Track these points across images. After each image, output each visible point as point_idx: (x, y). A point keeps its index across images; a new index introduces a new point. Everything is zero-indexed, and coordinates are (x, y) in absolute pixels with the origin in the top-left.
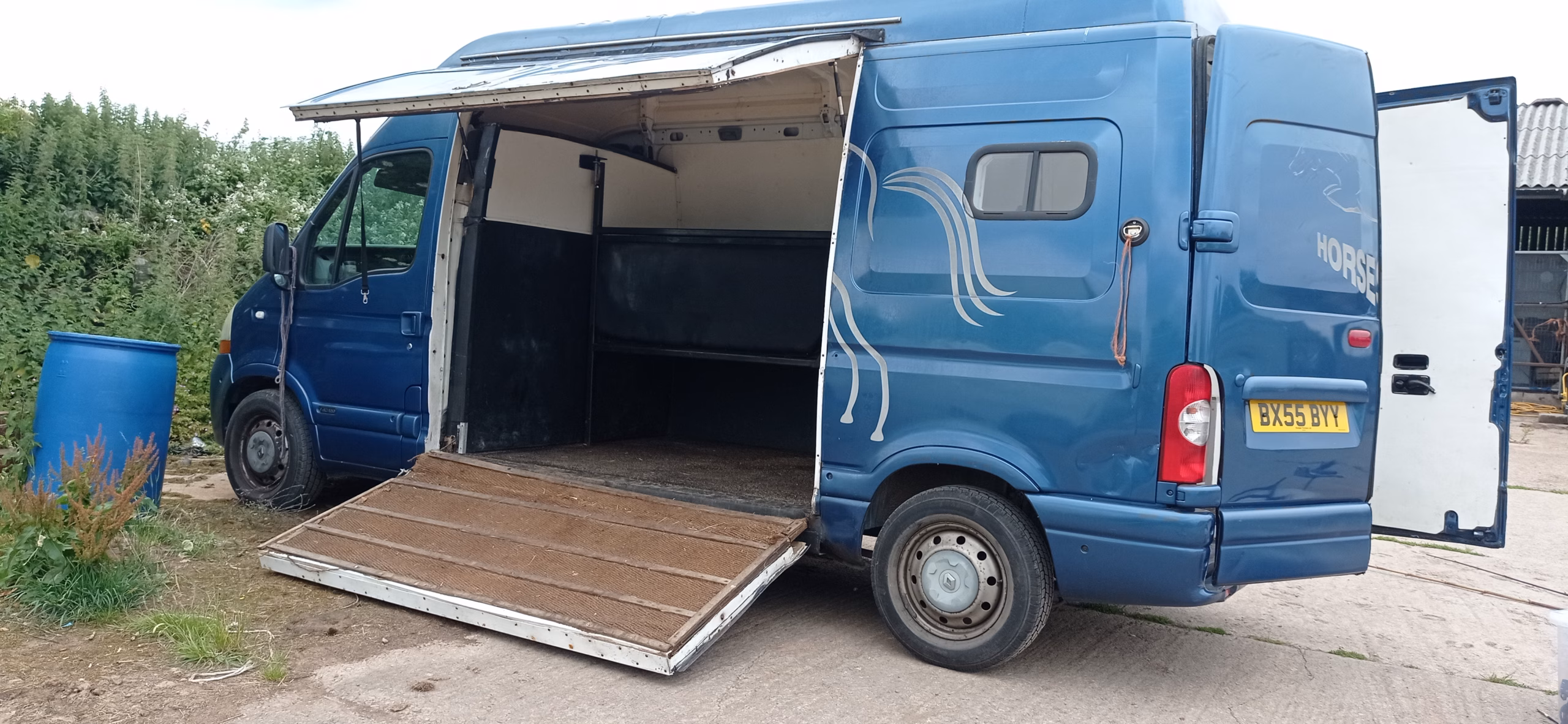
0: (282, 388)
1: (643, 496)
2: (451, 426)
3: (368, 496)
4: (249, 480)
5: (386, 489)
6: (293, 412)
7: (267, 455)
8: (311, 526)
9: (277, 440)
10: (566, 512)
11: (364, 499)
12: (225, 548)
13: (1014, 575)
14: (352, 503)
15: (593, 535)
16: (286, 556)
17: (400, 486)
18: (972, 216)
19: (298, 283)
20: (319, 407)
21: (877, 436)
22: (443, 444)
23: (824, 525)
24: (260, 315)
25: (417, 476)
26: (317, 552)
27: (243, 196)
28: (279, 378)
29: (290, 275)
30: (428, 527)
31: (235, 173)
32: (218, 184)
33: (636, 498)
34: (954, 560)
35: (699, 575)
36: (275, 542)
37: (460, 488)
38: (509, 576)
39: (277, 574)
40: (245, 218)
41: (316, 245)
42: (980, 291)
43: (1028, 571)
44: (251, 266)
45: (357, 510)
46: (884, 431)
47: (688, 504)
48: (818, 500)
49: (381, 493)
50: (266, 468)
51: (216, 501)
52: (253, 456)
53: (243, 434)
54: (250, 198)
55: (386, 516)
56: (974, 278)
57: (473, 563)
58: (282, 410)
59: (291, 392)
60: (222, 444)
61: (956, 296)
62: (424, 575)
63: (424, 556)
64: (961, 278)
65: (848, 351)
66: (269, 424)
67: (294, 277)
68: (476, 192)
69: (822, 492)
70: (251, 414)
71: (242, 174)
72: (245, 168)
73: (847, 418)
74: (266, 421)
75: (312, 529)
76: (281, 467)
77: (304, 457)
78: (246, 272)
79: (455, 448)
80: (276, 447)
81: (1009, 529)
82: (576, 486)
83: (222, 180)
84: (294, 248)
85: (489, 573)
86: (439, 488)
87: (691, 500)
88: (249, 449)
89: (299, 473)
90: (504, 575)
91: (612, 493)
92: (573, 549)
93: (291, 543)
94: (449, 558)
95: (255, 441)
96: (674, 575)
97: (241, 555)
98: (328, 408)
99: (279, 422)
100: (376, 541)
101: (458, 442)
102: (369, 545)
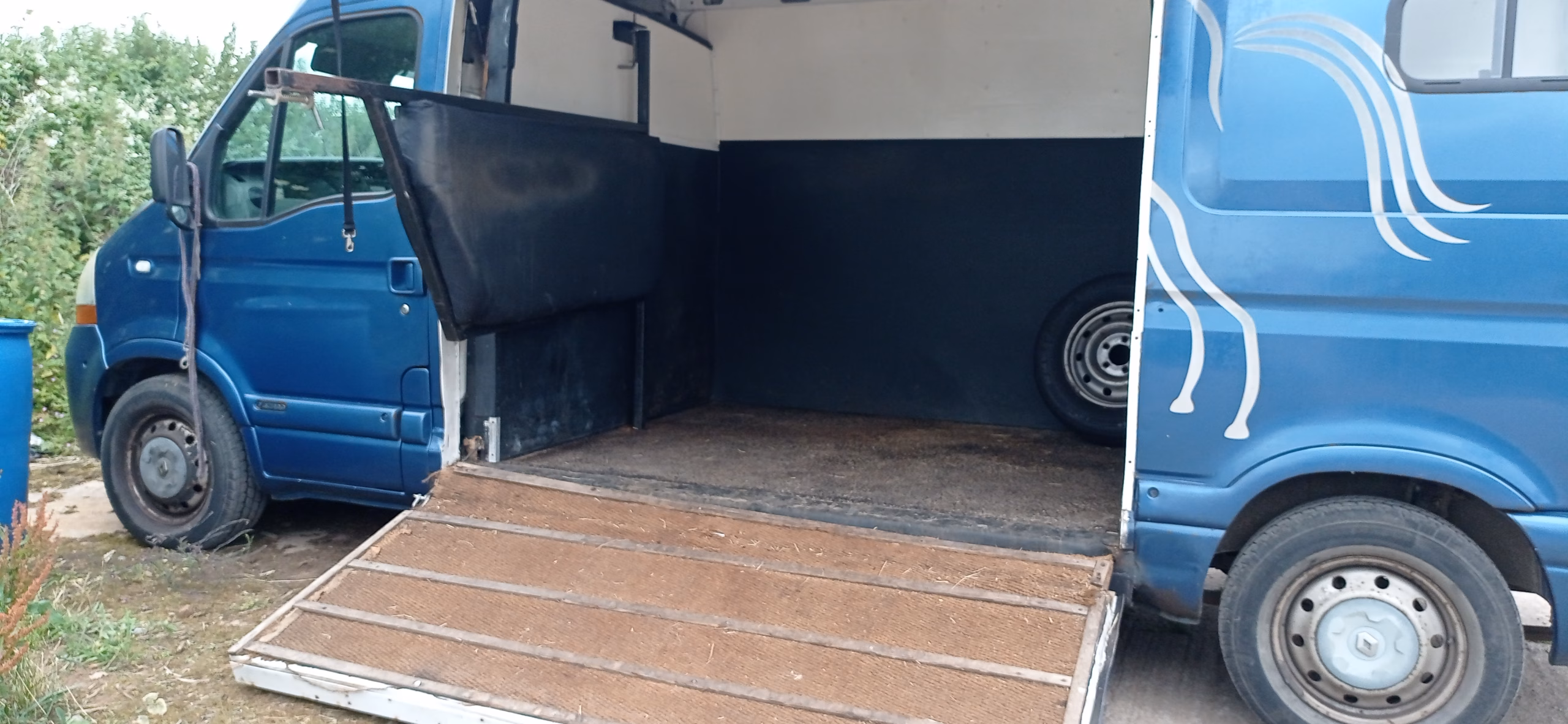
0: (193, 375)
1: (829, 526)
2: (474, 422)
3: (380, 545)
4: (145, 509)
5: (404, 531)
6: (212, 409)
7: (174, 471)
8: (307, 605)
9: (189, 449)
10: (720, 560)
11: (376, 550)
12: (149, 638)
13: (1486, 635)
14: (358, 557)
15: (785, 600)
16: (283, 665)
17: (424, 524)
18: (1404, 87)
19: (204, 219)
20: (257, 402)
21: (1238, 430)
22: (464, 450)
23: (1139, 564)
24: (143, 266)
25: (445, 504)
26: (337, 657)
27: (48, 96)
28: (187, 360)
29: (191, 207)
30: (505, 597)
31: (27, 68)
32: (7, 81)
33: (817, 529)
34: (1377, 614)
35: (1013, 671)
36: (256, 639)
37: (523, 524)
38: (689, 687)
39: (265, 692)
40: (55, 127)
41: (225, 161)
42: (1422, 204)
43: (1509, 627)
44: (74, 191)
45: (372, 571)
46: (1250, 422)
47: (907, 538)
48: (1133, 527)
49: (397, 540)
50: (174, 491)
51: (92, 538)
52: (150, 475)
53: (130, 442)
54: (57, 100)
55: (425, 579)
56: (1413, 187)
57: (616, 666)
58: (196, 406)
59: (207, 379)
60: (97, 454)
61: (1379, 214)
62: (541, 693)
63: (523, 654)
64: (1388, 187)
65: (1183, 303)
66: (172, 427)
67: (197, 209)
68: (492, 74)
69: (1137, 516)
70: (141, 413)
71: (37, 68)
72: (41, 61)
73: (1183, 404)
74: (167, 422)
75: (311, 612)
76: (198, 488)
77: (236, 474)
78: (69, 199)
79: (482, 454)
80: (187, 459)
81: (1475, 565)
82: (713, 513)
83: (11, 76)
84: (193, 166)
85: (653, 684)
86: (490, 525)
87: (905, 531)
88: (142, 465)
89: (229, 497)
90: (679, 685)
91: (774, 522)
92: (770, 629)
93: (284, 639)
94: (569, 656)
95: (152, 452)
96: (966, 671)
97: (183, 650)
98: (273, 403)
99: (190, 424)
100: (430, 629)
101: (487, 446)
102: (421, 638)
